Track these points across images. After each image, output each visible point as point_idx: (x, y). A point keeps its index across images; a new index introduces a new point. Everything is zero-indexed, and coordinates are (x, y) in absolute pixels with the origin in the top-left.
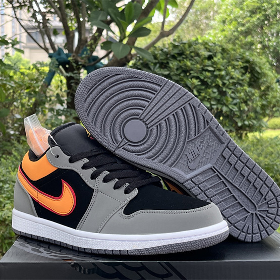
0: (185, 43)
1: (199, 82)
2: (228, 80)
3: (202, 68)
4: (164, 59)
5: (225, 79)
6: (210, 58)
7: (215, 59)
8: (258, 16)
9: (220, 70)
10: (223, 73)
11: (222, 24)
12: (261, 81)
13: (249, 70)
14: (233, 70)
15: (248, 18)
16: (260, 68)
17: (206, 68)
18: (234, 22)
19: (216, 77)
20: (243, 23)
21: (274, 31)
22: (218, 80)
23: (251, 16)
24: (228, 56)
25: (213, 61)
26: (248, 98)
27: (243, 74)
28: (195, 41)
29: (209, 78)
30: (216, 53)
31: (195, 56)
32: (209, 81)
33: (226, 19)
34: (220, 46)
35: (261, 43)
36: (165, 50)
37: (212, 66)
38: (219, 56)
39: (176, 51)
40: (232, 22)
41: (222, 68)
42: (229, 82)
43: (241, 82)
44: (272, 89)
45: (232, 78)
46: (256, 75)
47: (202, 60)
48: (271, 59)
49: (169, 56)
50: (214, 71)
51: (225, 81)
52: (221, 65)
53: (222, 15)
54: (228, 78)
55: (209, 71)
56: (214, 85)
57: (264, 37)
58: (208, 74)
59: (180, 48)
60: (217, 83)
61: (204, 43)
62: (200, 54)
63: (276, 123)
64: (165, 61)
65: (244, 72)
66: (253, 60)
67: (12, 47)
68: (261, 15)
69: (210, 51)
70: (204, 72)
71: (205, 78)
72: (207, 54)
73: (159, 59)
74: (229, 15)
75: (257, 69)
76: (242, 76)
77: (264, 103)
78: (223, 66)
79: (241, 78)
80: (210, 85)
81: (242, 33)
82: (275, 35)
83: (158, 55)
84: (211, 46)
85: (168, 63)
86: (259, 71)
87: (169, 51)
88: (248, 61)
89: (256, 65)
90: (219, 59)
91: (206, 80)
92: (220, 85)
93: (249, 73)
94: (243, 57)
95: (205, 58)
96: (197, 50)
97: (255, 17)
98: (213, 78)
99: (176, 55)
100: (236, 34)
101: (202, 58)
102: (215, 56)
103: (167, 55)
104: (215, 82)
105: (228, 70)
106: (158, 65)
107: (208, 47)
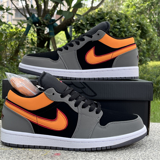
0: (104, 13)
1: (112, 34)
2: (128, 34)
3: (114, 26)
4: (93, 21)
5: (126, 33)
6: (118, 21)
7: (121, 22)
8: (147, 3)
9: (124, 28)
10: (125, 29)
11: (127, 7)
12: (147, 35)
13: (140, 29)
14: (131, 28)
15: (142, 4)
16: (147, 28)
17: (116, 26)
18: (134, 7)
19: (121, 31)
20: (139, 7)
21: (157, 12)
22: (122, 33)
23: (143, 3)
24: (129, 20)
25: (120, 22)
26: (139, 44)
27: (137, 31)
28: (110, 12)
29: (118, 32)
30: (122, 18)
31: (110, 20)
32: (118, 34)
33: (130, 4)
34: (124, 15)
35: (149, 19)
36: (93, 16)
37: (119, 26)
38: (123, 20)
39: (99, 17)
40: (133, 6)
41: (125, 26)
42: (129, 35)
43: (135, 35)
44: (154, 40)
45: (130, 32)
46: (144, 31)
47: (114, 22)
48: (154, 28)
49: (95, 19)
50: (120, 28)
51: (127, 34)
52: (125, 25)
53: (127, 2)
54: (128, 32)
55: (118, 28)
56: (120, 36)
57: (151, 15)
58: (117, 30)
59: (101, 15)
60: (122, 35)
61: (115, 13)
62: (113, 19)
63: (156, 64)
64: (93, 23)
65: (137, 29)
66: (143, 23)
67: (7, 12)
68: (149, 2)
69: (118, 17)
70: (115, 29)
71: (115, 32)
72: (117, 19)
73: (90, 21)
74: (131, 2)
75: (145, 28)
76: (136, 32)
77: (149, 47)
78: (126, 26)
79: (135, 32)
80: (118, 36)
81: (138, 13)
82: (157, 14)
83: (89, 19)
84: (119, 15)
85: (94, 23)
86: (146, 29)
87: (95, 17)
88: (140, 24)
89: (145, 26)
90: (123, 22)
91: (115, 33)
92: (124, 36)
93: (140, 30)
94: (137, 21)
95: (116, 21)
96: (111, 17)
97: (146, 3)
98: (120, 32)
99: (99, 19)
100: (135, 13)
101: (114, 21)
102: (121, 20)
103: (94, 19)
104: (121, 35)
105: (128, 28)
106: (89, 25)
107: (117, 15)
